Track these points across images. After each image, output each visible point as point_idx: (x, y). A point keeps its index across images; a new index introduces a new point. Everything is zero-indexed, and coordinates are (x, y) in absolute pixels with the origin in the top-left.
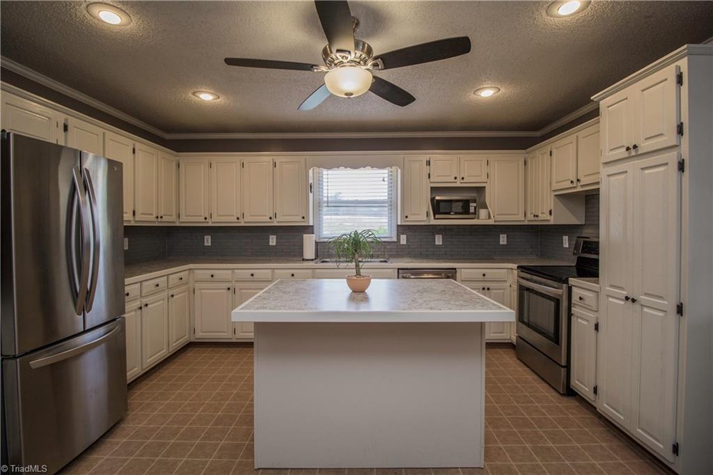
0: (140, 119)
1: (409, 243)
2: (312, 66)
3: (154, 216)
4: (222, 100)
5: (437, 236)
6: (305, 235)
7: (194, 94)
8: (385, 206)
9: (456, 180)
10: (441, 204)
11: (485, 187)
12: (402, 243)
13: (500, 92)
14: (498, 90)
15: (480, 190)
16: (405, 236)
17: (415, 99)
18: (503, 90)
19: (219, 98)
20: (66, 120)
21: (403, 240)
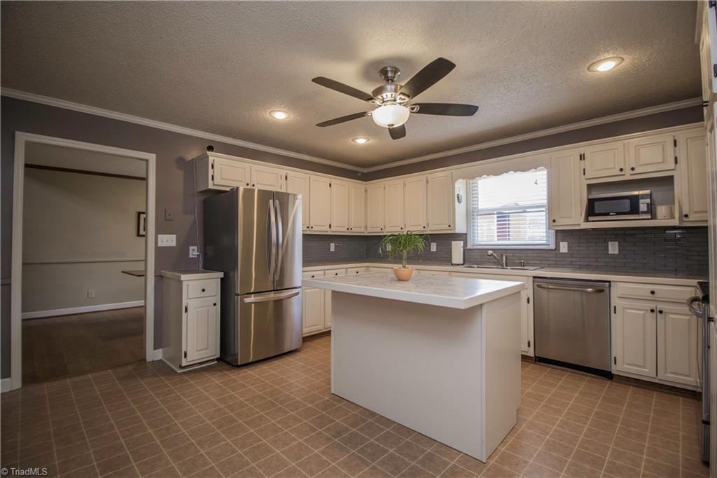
0: (344, 163)
1: (572, 252)
2: (365, 113)
3: (346, 228)
4: (371, 141)
5: (610, 243)
6: (453, 242)
7: (353, 140)
8: (543, 211)
9: (623, 173)
10: (596, 204)
11: (673, 176)
12: (561, 251)
13: (624, 63)
14: (620, 60)
15: (668, 181)
16: (566, 243)
17: (477, 107)
18: (628, 60)
19: (369, 140)
20: (287, 173)
21: (564, 247)
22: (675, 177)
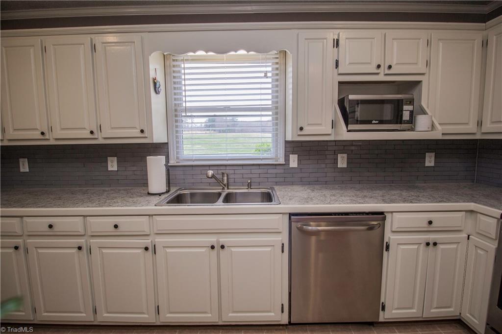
1: (301, 167)
5: (340, 156)
6: (148, 159)
8: (269, 115)
9: (379, 71)
10: (358, 106)
11: (421, 82)
12: (291, 166)
15: (415, 87)
16: (296, 156)
21: (294, 162)
22: (423, 82)
